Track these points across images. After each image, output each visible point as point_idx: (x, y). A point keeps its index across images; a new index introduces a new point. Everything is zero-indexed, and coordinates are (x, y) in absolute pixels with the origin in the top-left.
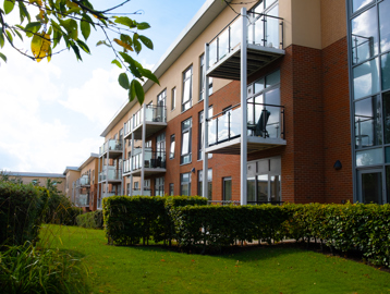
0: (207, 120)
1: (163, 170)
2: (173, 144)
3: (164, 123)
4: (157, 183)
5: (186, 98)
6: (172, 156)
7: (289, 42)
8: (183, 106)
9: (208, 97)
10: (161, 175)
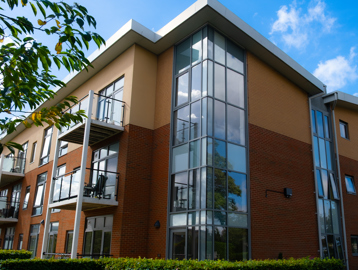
0: (54, 179)
1: (15, 220)
2: (28, 195)
3: (22, 175)
4: (8, 233)
5: (45, 153)
6: (25, 206)
7: (127, 122)
8: (41, 160)
9: (58, 158)
10: (13, 225)
